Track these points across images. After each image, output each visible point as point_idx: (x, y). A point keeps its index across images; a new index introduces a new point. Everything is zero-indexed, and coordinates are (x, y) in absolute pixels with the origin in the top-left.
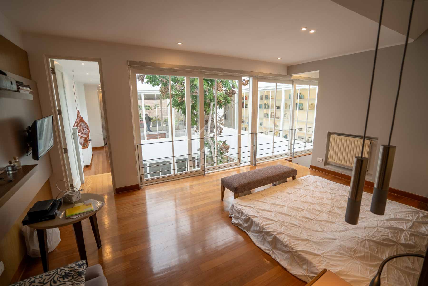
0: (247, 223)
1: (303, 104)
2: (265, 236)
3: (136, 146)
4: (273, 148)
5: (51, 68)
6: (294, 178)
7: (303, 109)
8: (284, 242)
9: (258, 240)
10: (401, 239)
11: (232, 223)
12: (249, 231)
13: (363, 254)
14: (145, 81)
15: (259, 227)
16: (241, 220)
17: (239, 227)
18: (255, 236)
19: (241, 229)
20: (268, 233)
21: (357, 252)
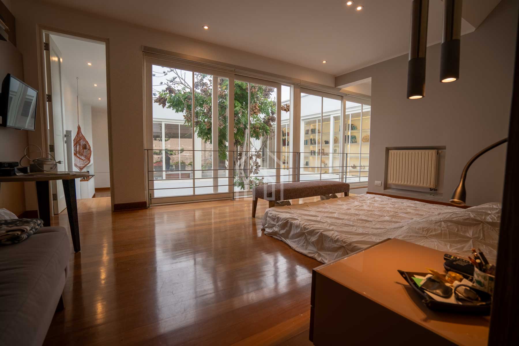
0: (284, 229)
1: (356, 136)
2: (308, 237)
3: (146, 151)
4: (321, 174)
5: (45, 43)
6: (346, 195)
7: (356, 142)
8: (333, 237)
9: (299, 246)
10: (487, 219)
11: (265, 234)
12: (287, 238)
13: (439, 232)
14: (167, 105)
15: (300, 228)
16: (277, 226)
17: (274, 237)
18: (294, 242)
19: (277, 239)
20: (312, 233)
21: (430, 231)
